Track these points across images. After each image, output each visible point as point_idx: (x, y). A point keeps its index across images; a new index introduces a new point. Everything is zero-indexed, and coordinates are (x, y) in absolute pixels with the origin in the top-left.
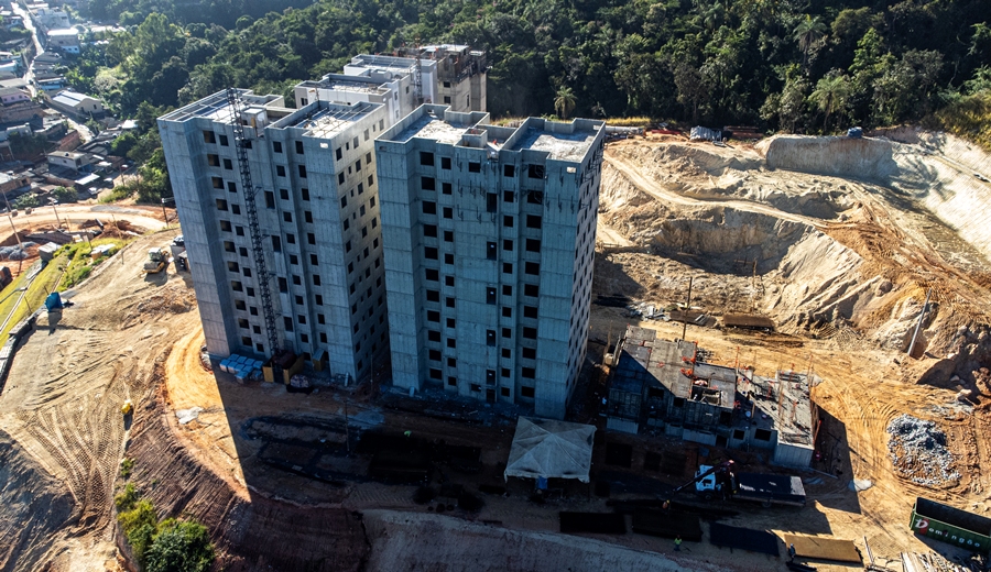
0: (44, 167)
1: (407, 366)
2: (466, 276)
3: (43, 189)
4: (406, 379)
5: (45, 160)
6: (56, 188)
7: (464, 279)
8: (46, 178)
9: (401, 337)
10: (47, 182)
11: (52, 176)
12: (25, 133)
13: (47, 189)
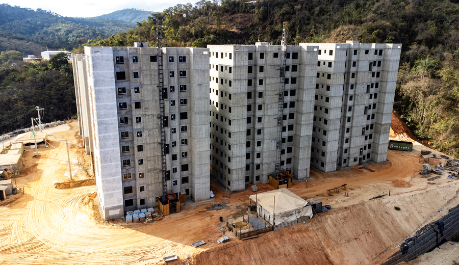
1: (240, 175)
2: (269, 114)
4: (239, 184)
7: (268, 116)
9: (238, 158)
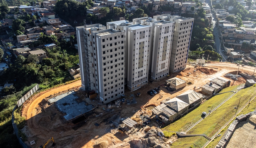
0: (249, 54)
3: (245, 61)
5: (250, 52)
6: (249, 62)
8: (247, 58)
10: (247, 59)
11: (250, 58)
12: (248, 43)
13: (246, 61)
